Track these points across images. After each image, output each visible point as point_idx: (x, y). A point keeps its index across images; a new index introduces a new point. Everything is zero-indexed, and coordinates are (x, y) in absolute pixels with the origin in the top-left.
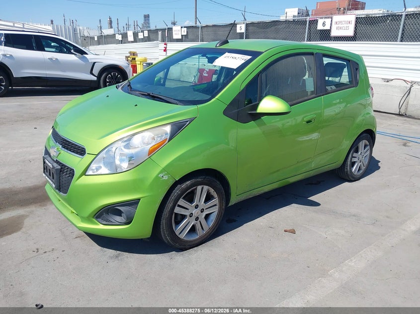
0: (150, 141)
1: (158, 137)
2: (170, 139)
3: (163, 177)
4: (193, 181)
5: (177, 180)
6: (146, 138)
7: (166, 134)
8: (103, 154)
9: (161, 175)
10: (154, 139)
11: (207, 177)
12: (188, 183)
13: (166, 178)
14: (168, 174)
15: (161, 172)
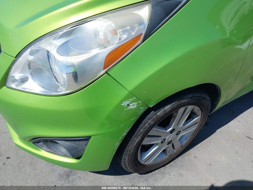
0: (110, 36)
1: (124, 32)
2: (148, 35)
3: (128, 105)
4: (175, 104)
5: (151, 106)
6: (101, 34)
7: (141, 23)
8: (27, 56)
9: (125, 104)
10: (115, 32)
11: (196, 95)
12: (168, 108)
13: (133, 106)
14: (138, 99)
15: (126, 98)
